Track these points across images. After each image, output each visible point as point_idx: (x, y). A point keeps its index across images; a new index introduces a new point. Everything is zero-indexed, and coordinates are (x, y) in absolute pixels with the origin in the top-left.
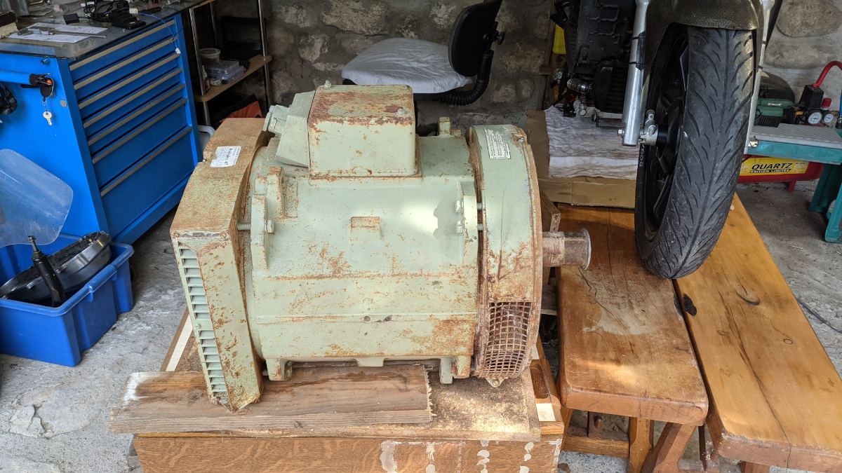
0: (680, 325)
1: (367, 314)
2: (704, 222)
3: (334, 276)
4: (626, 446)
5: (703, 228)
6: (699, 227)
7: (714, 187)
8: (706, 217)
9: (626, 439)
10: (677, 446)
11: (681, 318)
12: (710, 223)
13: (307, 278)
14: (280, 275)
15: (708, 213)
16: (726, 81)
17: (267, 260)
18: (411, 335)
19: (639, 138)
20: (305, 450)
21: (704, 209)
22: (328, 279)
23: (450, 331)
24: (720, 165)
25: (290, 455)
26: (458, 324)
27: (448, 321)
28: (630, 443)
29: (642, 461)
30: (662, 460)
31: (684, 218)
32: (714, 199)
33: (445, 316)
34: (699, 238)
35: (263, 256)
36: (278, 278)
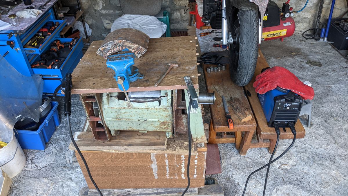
0: (246, 100)
1: (139, 119)
2: (249, 70)
3: (128, 108)
4: (234, 139)
5: (249, 72)
6: (248, 71)
7: (251, 59)
8: (250, 68)
9: (234, 137)
10: (250, 137)
11: (246, 98)
12: (251, 70)
13: (120, 108)
14: (112, 107)
15: (250, 67)
16: (251, 27)
17: (108, 102)
18: (153, 125)
19: (228, 42)
20: (128, 156)
21: (249, 66)
22: (127, 109)
23: (165, 125)
24: (252, 53)
25: (123, 157)
26: (167, 123)
27: (164, 122)
28: (235, 138)
29: (240, 143)
30: (246, 141)
31: (243, 69)
32: (251, 63)
33: (163, 121)
34: (248, 75)
35: (107, 101)
36: (112, 108)
